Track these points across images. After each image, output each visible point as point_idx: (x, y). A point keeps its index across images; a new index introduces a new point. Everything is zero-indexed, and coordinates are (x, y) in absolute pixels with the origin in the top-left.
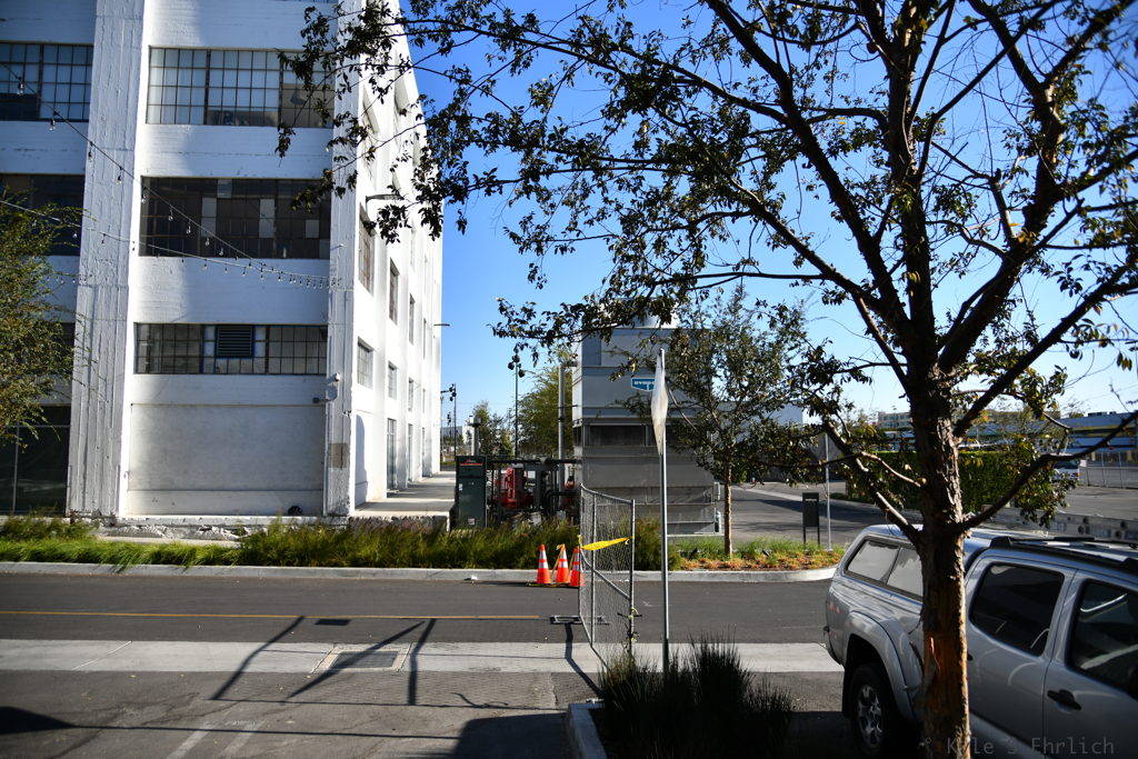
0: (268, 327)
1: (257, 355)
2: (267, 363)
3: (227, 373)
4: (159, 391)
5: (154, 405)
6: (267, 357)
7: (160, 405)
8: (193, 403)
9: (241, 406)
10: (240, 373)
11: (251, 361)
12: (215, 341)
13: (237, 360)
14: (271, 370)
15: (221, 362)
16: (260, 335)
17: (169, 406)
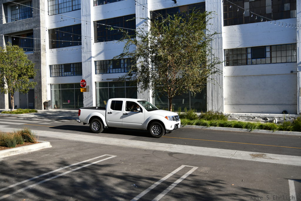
0: (271, 46)
1: (267, 57)
2: (271, 60)
3: (256, 64)
4: (234, 71)
5: (232, 76)
6: (271, 57)
7: (234, 76)
8: (245, 75)
9: (262, 75)
10: (261, 64)
11: (265, 59)
12: (251, 53)
13: (260, 59)
14: (273, 62)
15: (254, 60)
16: (268, 49)
17: (237, 76)
